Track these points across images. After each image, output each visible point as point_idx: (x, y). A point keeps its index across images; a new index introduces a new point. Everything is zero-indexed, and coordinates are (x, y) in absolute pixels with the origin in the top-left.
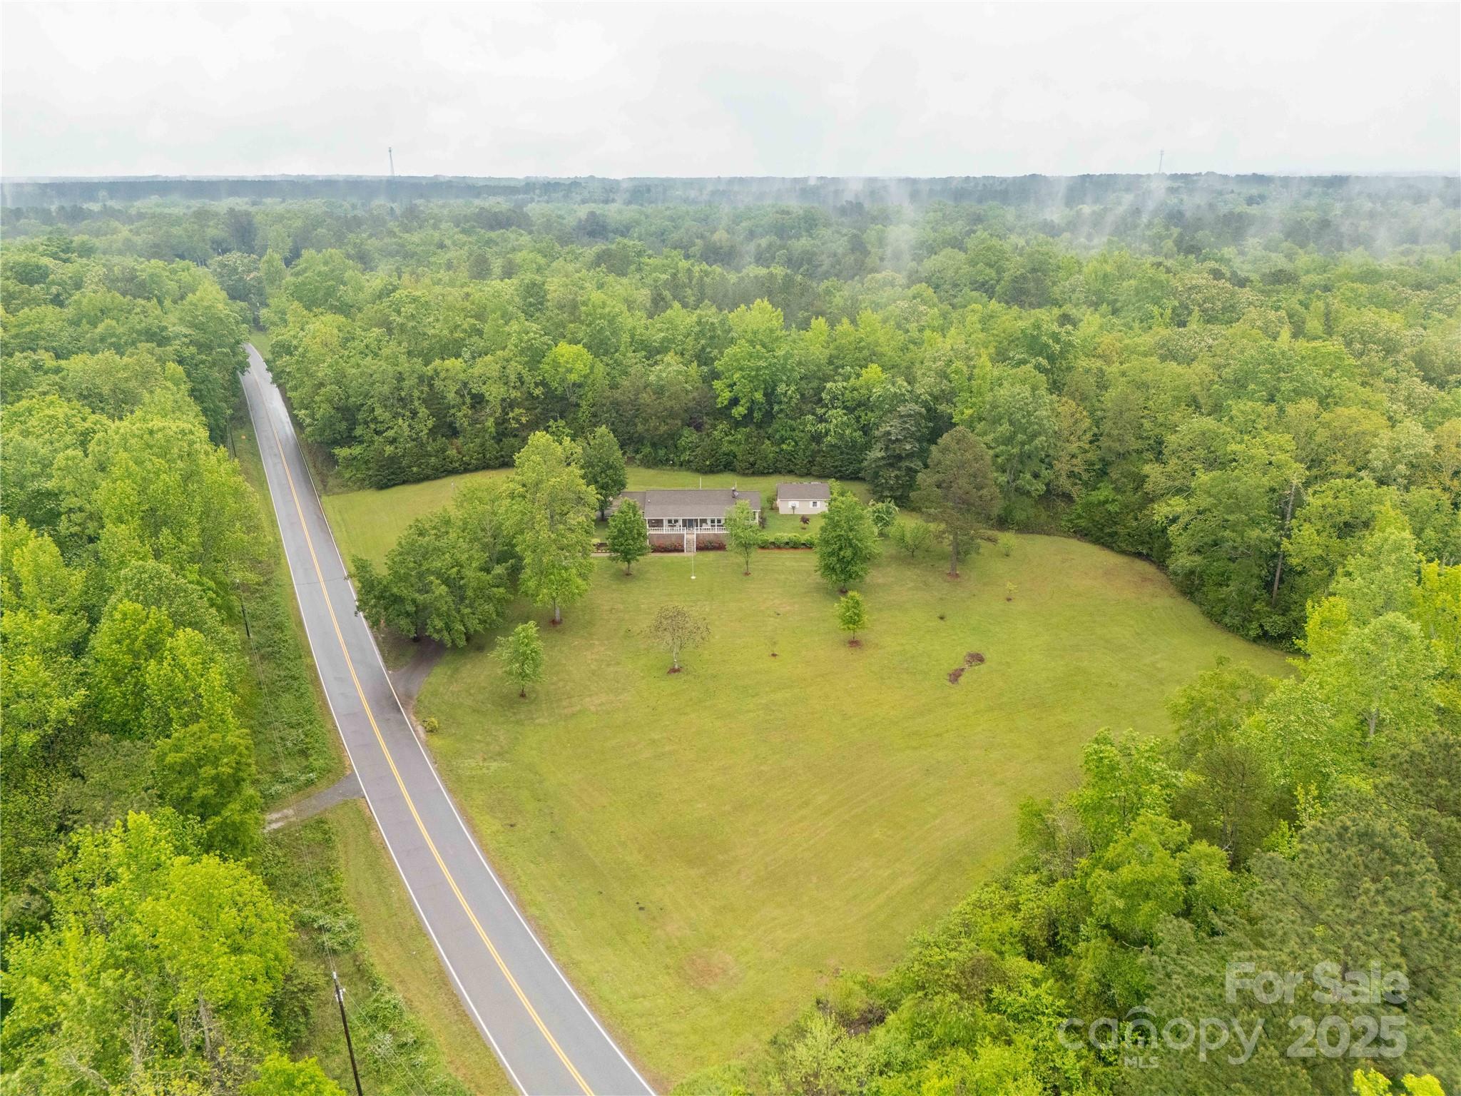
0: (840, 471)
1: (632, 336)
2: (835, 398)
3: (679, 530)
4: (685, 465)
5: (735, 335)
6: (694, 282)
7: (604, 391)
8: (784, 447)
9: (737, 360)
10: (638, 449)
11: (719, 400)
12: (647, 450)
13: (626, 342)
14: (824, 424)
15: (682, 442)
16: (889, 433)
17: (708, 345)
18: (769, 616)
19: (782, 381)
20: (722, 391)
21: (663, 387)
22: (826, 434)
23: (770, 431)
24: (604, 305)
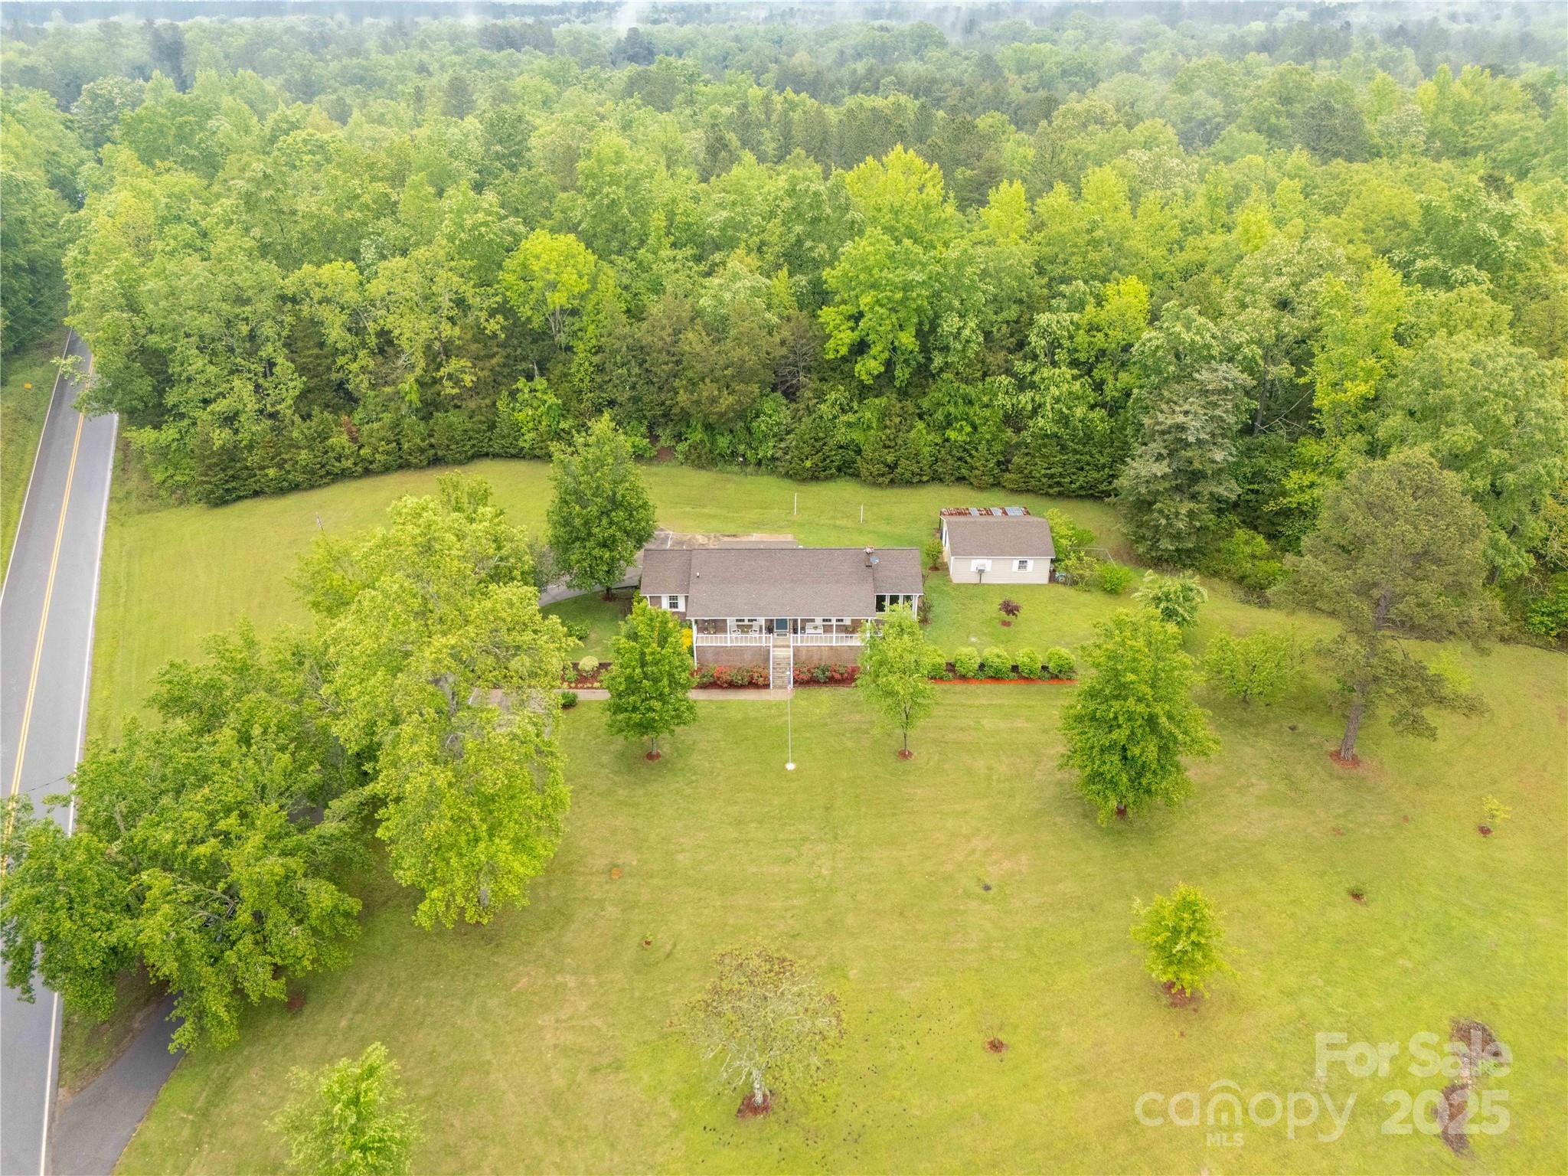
0: (1059, 484)
1: (670, 217)
2: (1054, 345)
3: (758, 639)
4: (766, 465)
5: (858, 216)
6: (774, 118)
7: (616, 325)
8: (952, 434)
9: (868, 270)
10: (680, 434)
11: (830, 344)
12: (697, 435)
13: (658, 228)
14: (1029, 394)
15: (761, 425)
16: (1182, 428)
17: (809, 235)
18: (967, 895)
19: (950, 308)
20: (837, 327)
21: (725, 319)
22: (1035, 412)
23: (925, 404)
24: (619, 159)
